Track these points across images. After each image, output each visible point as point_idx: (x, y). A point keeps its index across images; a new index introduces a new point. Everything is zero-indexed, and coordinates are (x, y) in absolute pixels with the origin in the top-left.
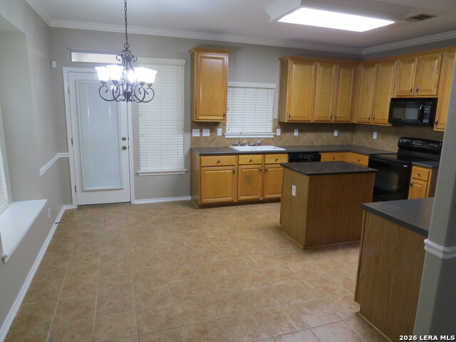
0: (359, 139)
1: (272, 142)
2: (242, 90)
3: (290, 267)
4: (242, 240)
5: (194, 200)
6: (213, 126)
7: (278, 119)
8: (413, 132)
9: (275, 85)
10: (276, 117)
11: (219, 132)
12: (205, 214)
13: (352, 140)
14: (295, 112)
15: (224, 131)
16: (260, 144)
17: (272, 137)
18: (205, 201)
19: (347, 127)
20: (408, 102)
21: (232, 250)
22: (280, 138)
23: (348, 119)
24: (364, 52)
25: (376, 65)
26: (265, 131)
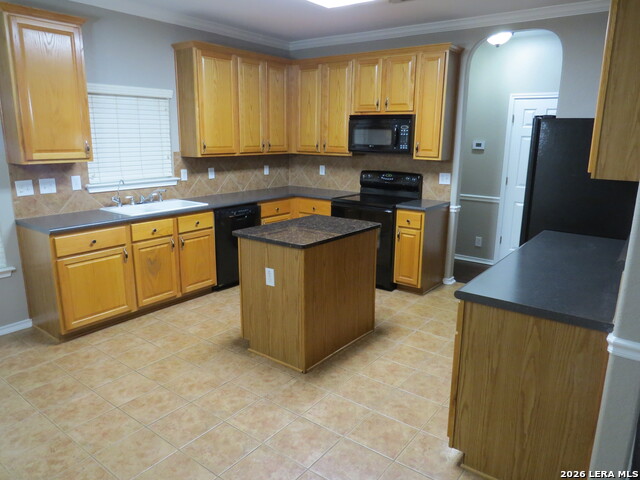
0: (298, 177)
1: (175, 193)
2: (111, 100)
3: (308, 417)
4: (191, 388)
5: (40, 326)
6: (60, 171)
7: (182, 152)
8: (378, 162)
9: (170, 93)
10: (177, 149)
11: (76, 182)
12: (82, 351)
13: (288, 179)
14: (211, 139)
15: (85, 180)
16: (156, 199)
17: (175, 183)
18: (75, 324)
19: (281, 160)
20: (360, 122)
21: (185, 418)
22: (187, 185)
23: (285, 148)
24: (293, 47)
25: (320, 66)
26: (161, 175)
